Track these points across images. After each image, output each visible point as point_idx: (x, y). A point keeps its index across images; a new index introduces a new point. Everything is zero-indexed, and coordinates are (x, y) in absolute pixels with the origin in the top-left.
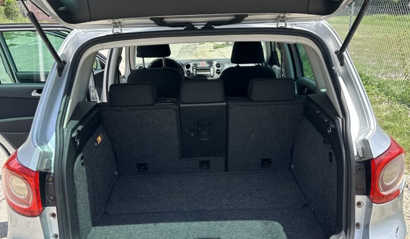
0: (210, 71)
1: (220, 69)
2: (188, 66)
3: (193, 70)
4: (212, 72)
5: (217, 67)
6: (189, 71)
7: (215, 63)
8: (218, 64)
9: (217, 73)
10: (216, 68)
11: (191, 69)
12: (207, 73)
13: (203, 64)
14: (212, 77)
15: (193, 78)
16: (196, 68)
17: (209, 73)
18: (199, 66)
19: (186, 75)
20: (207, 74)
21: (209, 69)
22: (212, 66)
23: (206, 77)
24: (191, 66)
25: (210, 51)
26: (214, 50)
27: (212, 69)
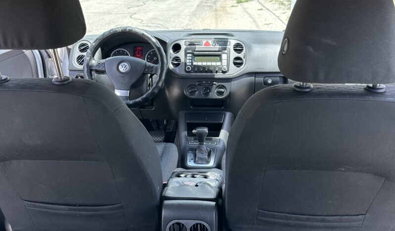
0: (221, 60)
1: (241, 55)
2: (177, 48)
3: (186, 56)
4: (225, 62)
5: (235, 50)
6: (177, 59)
7: (232, 42)
8: (237, 45)
9: (235, 64)
10: (234, 54)
11: (181, 54)
12: (214, 64)
13: (207, 44)
14: (224, 72)
15: (185, 73)
16: (192, 53)
17: (219, 64)
18: (198, 48)
19: (171, 66)
20: (214, 67)
21: (219, 56)
22: (225, 49)
23: (211, 72)
24: (183, 47)
25: (232, 6)
26: (236, 5)
27: (224, 56)
